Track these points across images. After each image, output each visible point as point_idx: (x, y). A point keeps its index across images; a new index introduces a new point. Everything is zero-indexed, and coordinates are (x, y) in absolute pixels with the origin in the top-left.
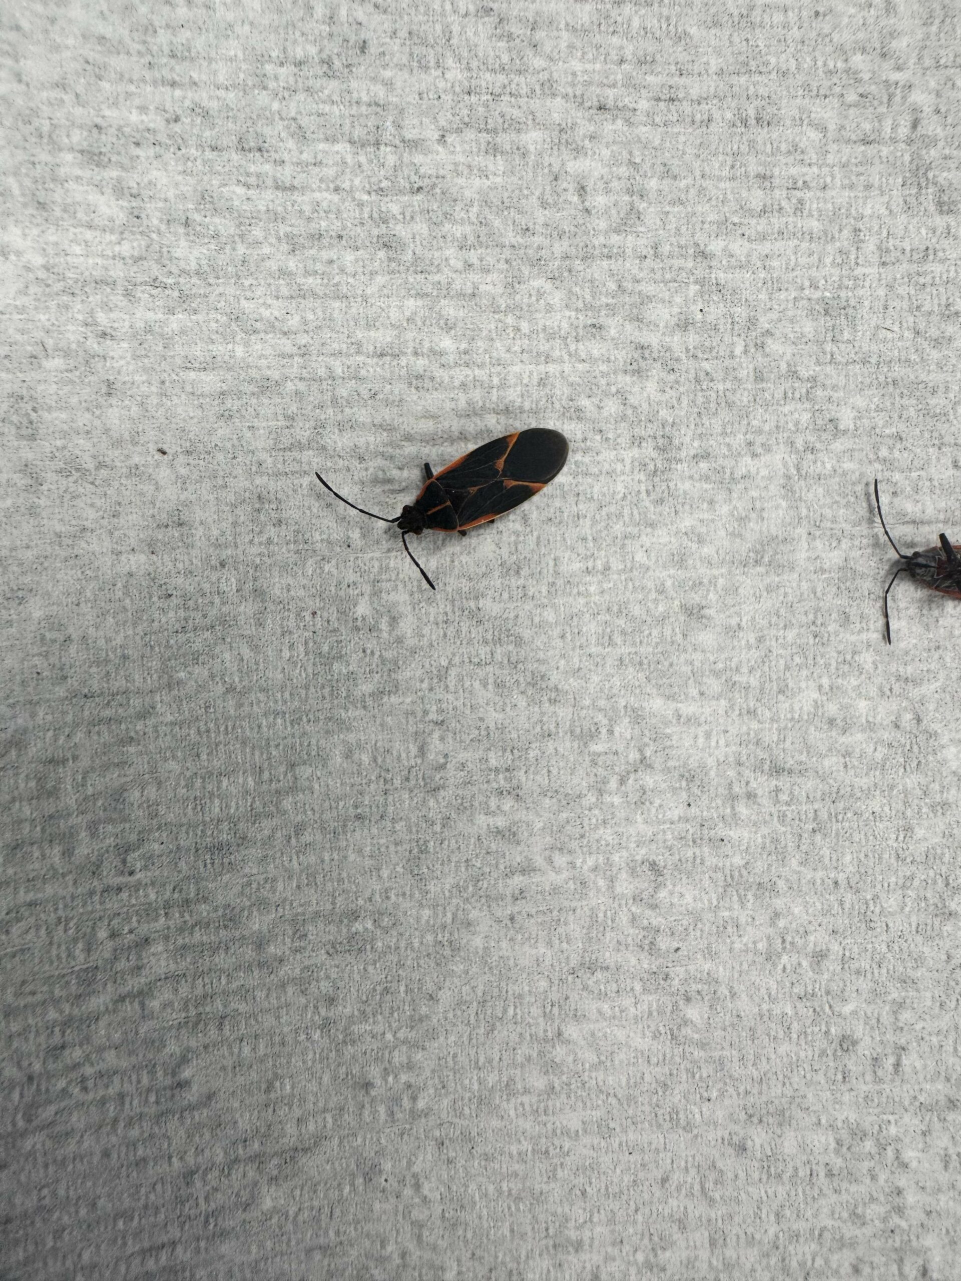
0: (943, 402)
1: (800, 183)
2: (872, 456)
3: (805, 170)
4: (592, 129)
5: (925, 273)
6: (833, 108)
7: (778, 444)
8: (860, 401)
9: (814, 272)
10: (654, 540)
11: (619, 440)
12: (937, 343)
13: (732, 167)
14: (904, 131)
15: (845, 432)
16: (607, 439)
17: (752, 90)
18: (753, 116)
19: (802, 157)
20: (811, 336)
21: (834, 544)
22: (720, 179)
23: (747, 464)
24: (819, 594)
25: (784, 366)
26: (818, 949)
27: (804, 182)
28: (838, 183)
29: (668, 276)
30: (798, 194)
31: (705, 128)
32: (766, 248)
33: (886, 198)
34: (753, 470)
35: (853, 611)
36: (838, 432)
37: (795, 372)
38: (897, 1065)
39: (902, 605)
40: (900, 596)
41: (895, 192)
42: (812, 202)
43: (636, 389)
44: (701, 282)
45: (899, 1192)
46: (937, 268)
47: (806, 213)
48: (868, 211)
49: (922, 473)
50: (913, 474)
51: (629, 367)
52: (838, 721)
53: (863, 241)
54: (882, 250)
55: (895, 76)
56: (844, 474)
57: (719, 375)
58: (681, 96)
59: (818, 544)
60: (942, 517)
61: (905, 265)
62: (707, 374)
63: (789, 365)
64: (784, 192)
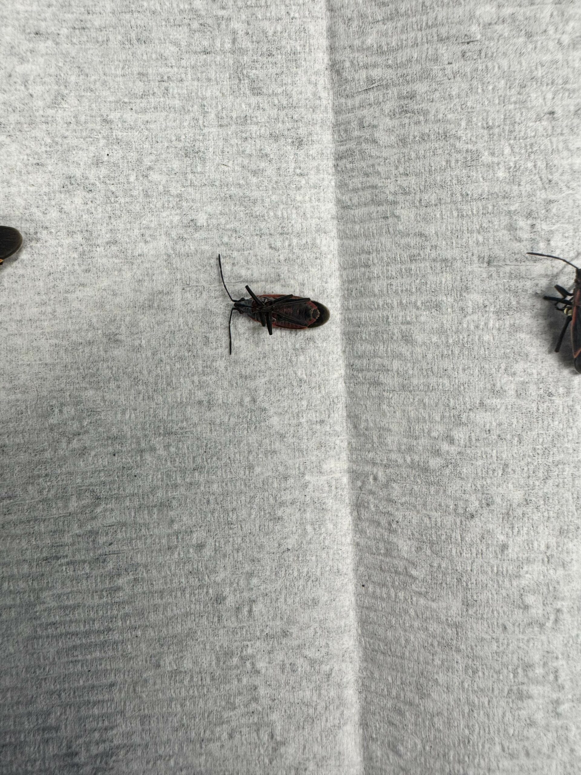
0: (261, 209)
1: (165, 78)
2: (219, 242)
3: (169, 69)
4: (31, 46)
5: (246, 132)
6: (184, 33)
7: (160, 235)
8: (209, 209)
9: (178, 131)
10: (85, 294)
11: (59, 233)
12: (255, 173)
13: (123, 68)
14: (228, 46)
15: (201, 227)
16: (51, 233)
17: (133, 23)
18: (134, 38)
19: (165, 62)
20: (177, 170)
21: (198, 296)
22: (116, 76)
23: (142, 248)
24: (190, 325)
25: (161, 188)
26: (199, 542)
27: (168, 77)
28: (190, 78)
29: (84, 134)
30: (166, 84)
31: (105, 46)
32: (147, 117)
33: (219, 87)
34: (146, 251)
35: (211, 336)
36: (197, 228)
37: (168, 191)
38: (250, 611)
39: (242, 331)
40: (239, 326)
41: (225, 83)
42: (174, 89)
43: (68, 202)
44: (106, 138)
45: (256, 688)
46: (254, 128)
47: (170, 95)
48: (208, 94)
49: (251, 252)
50: (245, 252)
51: (62, 189)
52: (205, 402)
53: (207, 112)
54: (219, 117)
55: (221, 13)
56: (202, 253)
57: (120, 193)
58: (89, 26)
59: (188, 295)
60: (263, 278)
61: (234, 126)
62: (113, 193)
63: (164, 187)
64: (157, 84)
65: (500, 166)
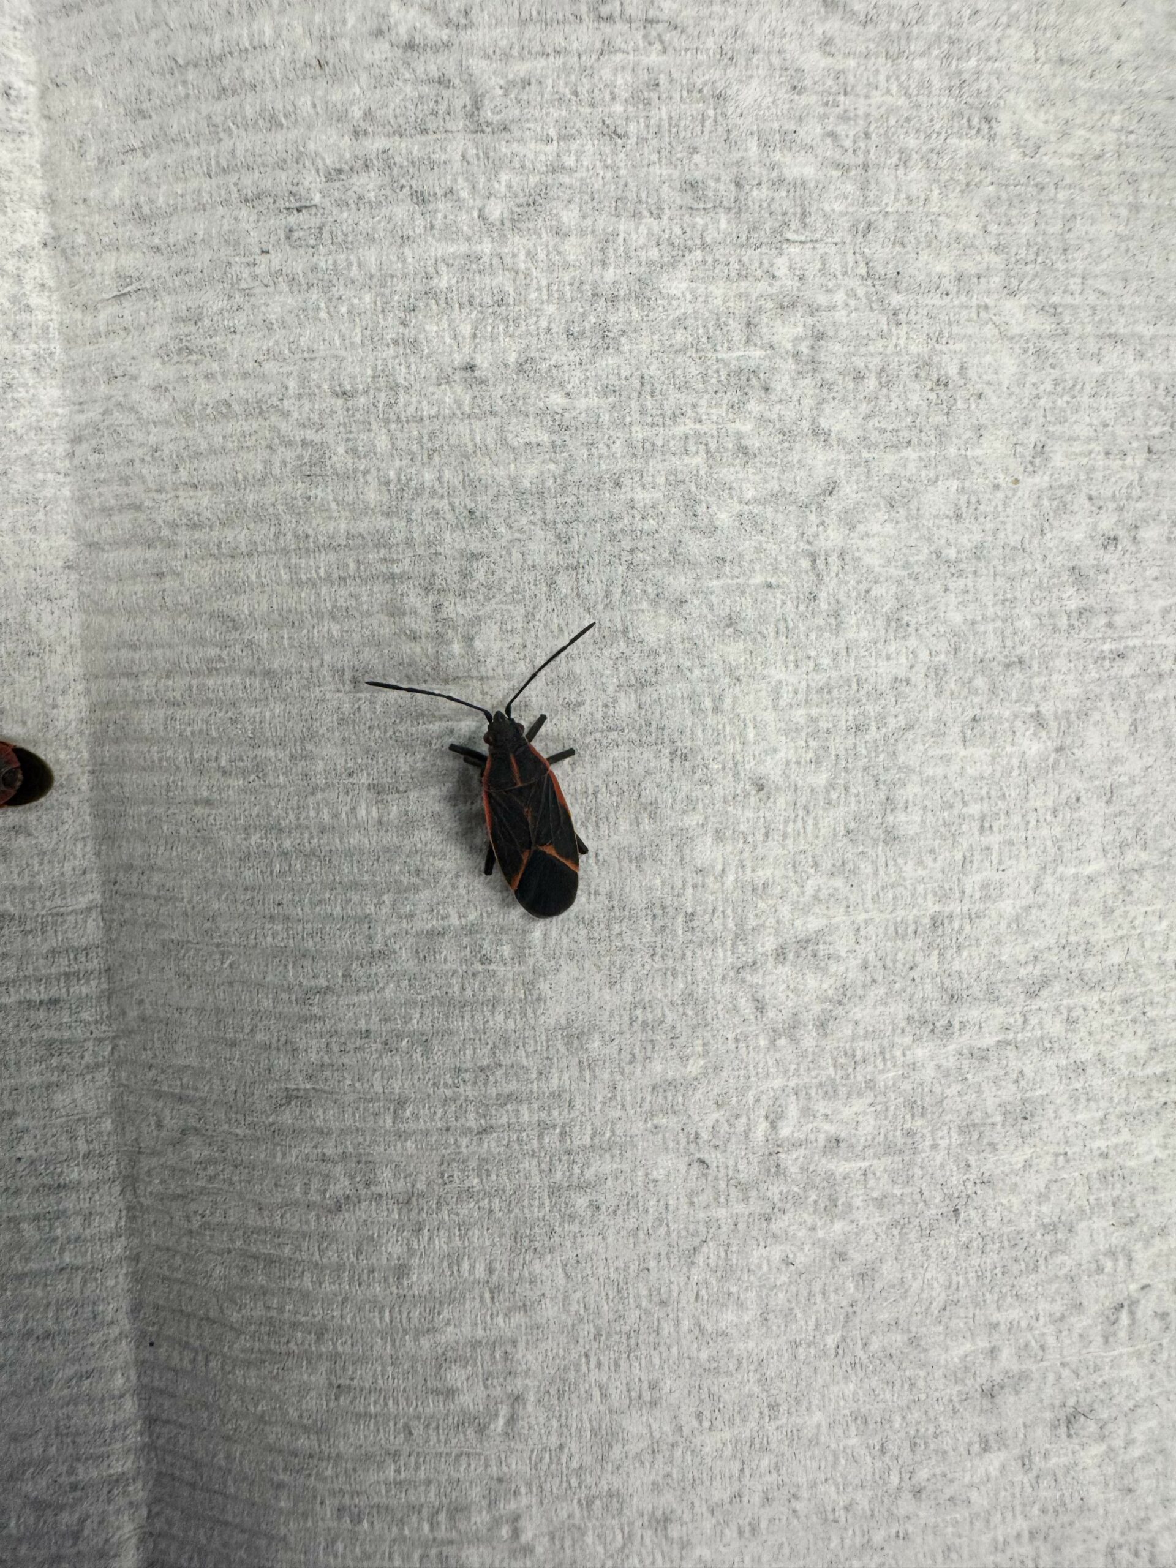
65: (369, 478)
